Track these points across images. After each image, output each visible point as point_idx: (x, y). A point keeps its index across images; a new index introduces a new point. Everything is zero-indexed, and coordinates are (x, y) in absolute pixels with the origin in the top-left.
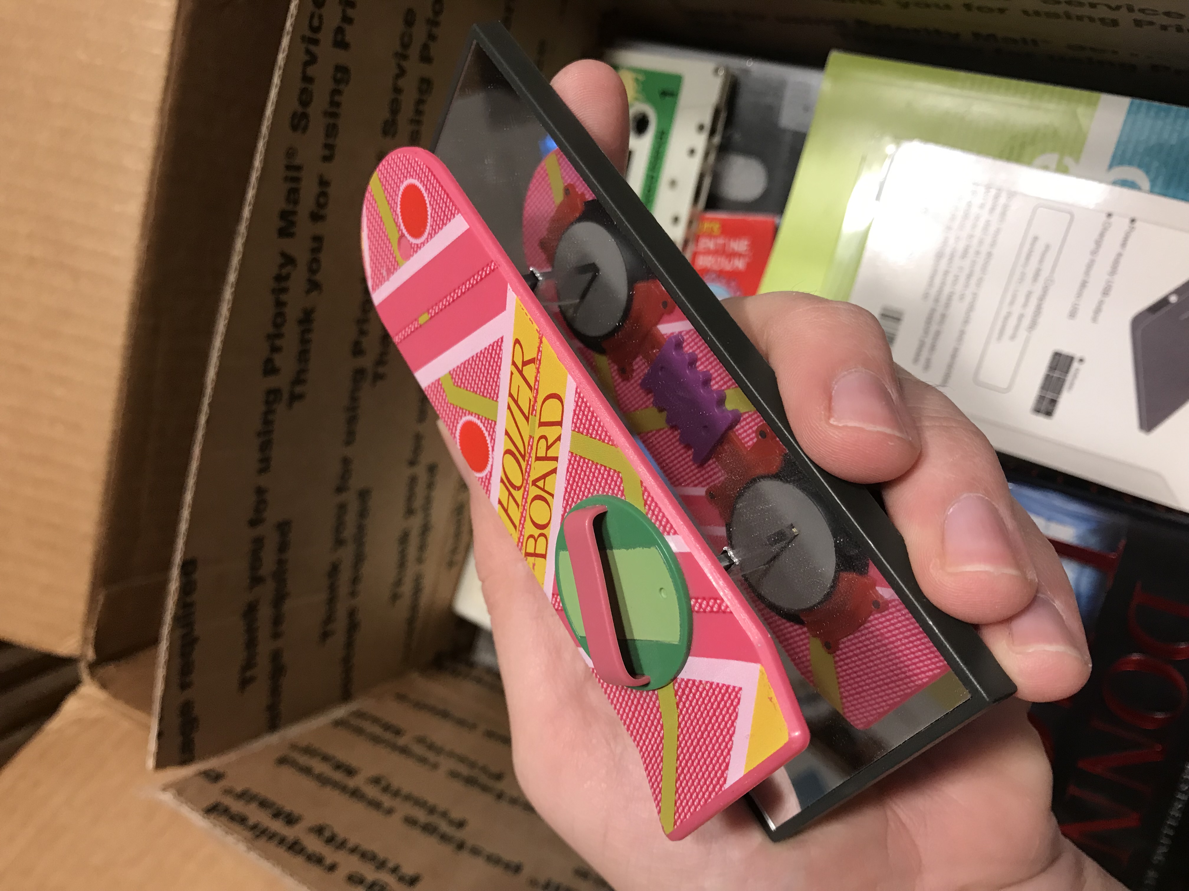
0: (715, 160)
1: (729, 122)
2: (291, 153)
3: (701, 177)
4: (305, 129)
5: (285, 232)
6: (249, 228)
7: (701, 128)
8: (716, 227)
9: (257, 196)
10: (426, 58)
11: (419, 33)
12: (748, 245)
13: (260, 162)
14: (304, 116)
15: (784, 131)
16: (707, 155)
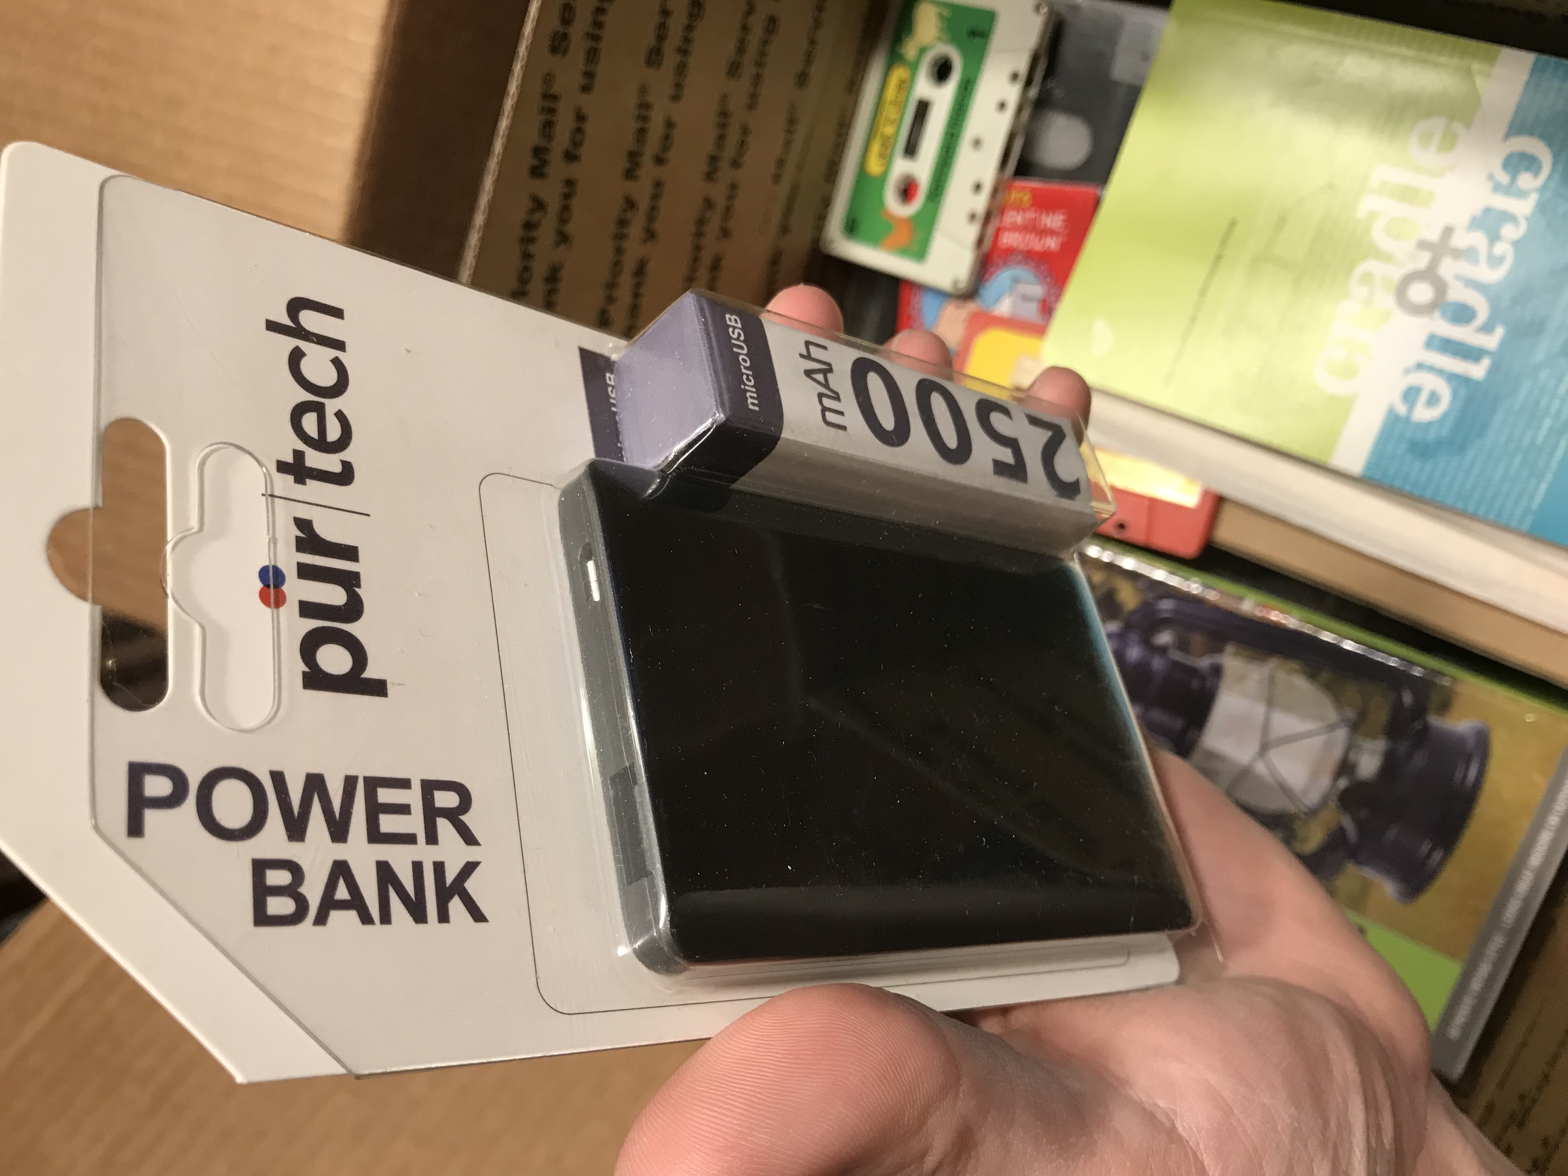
0: (1029, 117)
1: (1049, 73)
2: (548, 79)
3: (1011, 138)
4: (565, 52)
5: (537, 172)
6: (501, 164)
7: (1015, 77)
8: (1026, 197)
9: (511, 127)
12: (1063, 220)
13: (517, 88)
14: (565, 36)
15: (1116, 84)
16: (1020, 110)
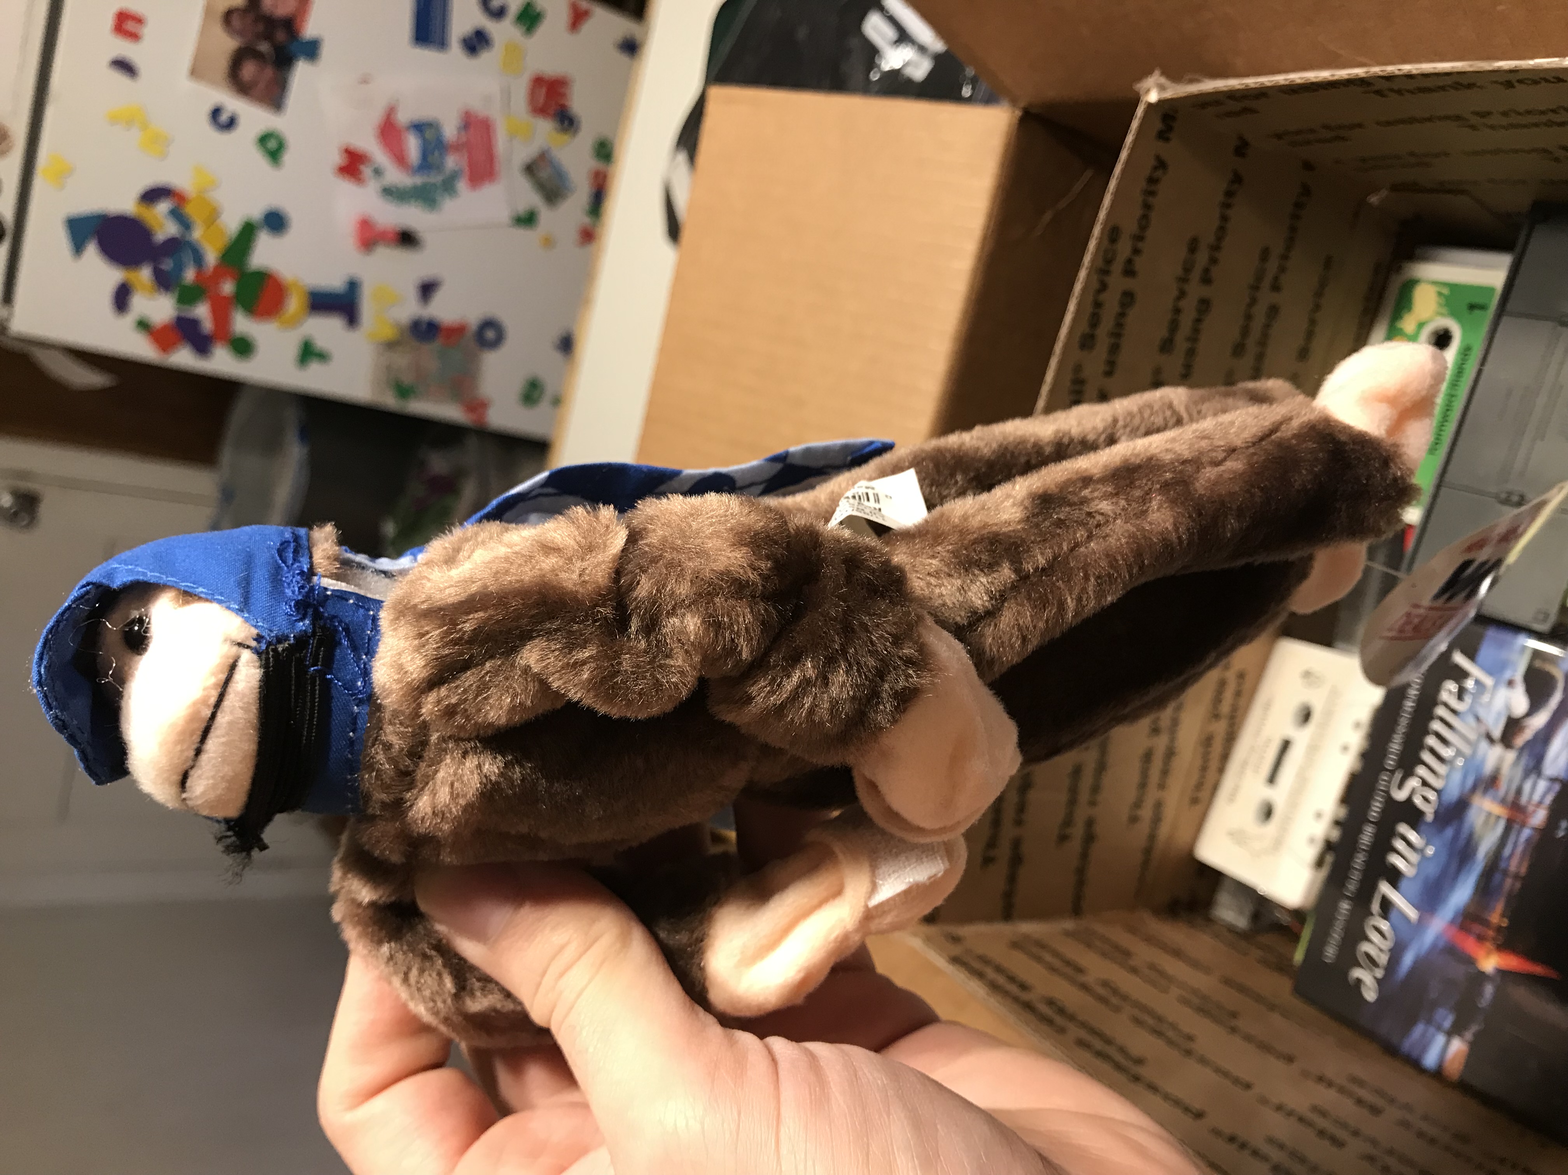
2: (1078, 368)
4: (1092, 348)
10: (1206, 279)
11: (1202, 258)
14: (1092, 337)
